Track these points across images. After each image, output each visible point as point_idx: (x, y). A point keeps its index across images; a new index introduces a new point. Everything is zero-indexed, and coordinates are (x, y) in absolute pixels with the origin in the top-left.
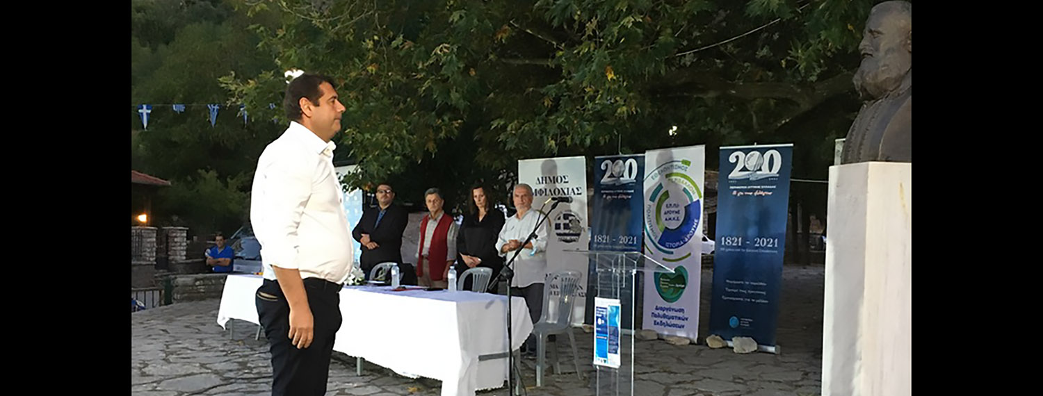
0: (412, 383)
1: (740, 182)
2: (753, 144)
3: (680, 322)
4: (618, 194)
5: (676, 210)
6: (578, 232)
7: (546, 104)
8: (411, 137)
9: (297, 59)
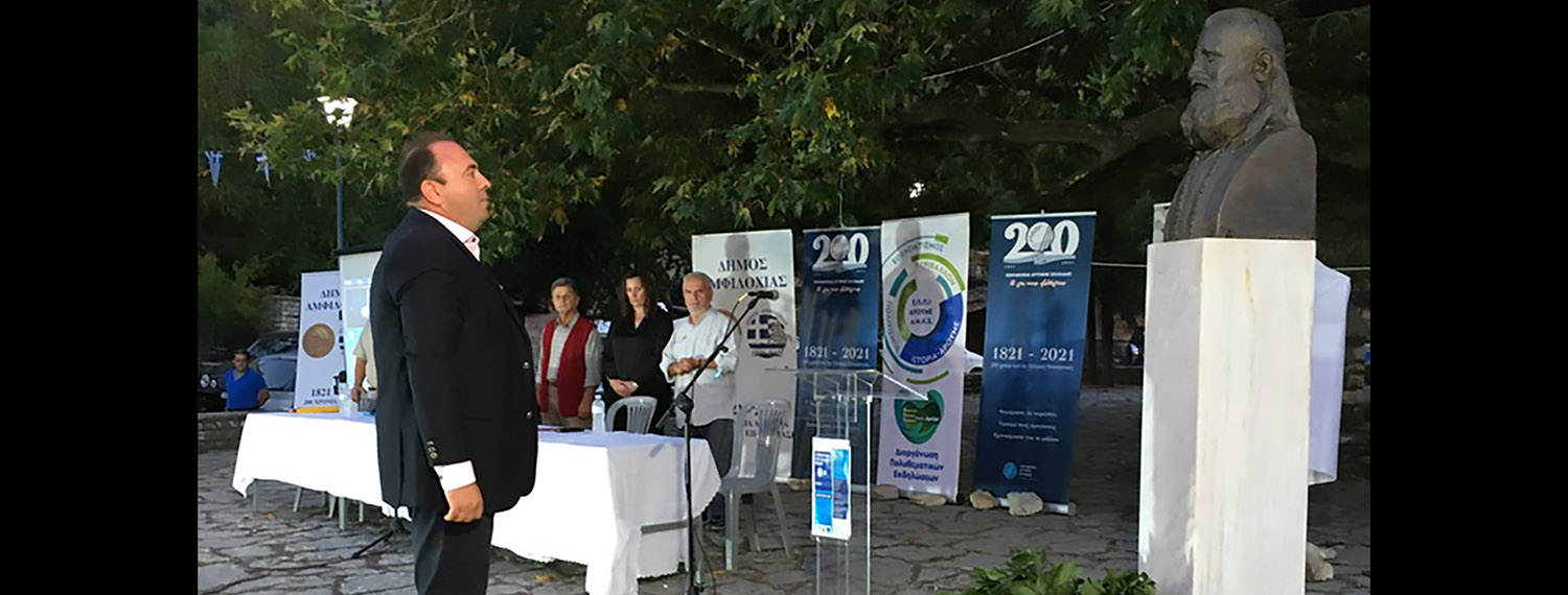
0: (540, 569)
1: (1020, 267)
2: (1040, 212)
3: (931, 473)
4: (840, 286)
5: (927, 308)
6: (782, 342)
7: (730, 153)
8: (528, 201)
9: (349, 83)
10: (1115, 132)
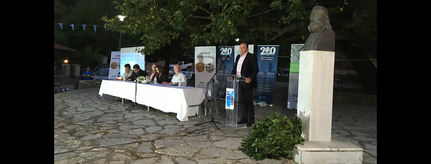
0: (166, 114)
1: (263, 56)
2: (267, 45)
6: (213, 69)
7: (204, 30)
8: (164, 38)
9: (128, 13)
10: (282, 30)
